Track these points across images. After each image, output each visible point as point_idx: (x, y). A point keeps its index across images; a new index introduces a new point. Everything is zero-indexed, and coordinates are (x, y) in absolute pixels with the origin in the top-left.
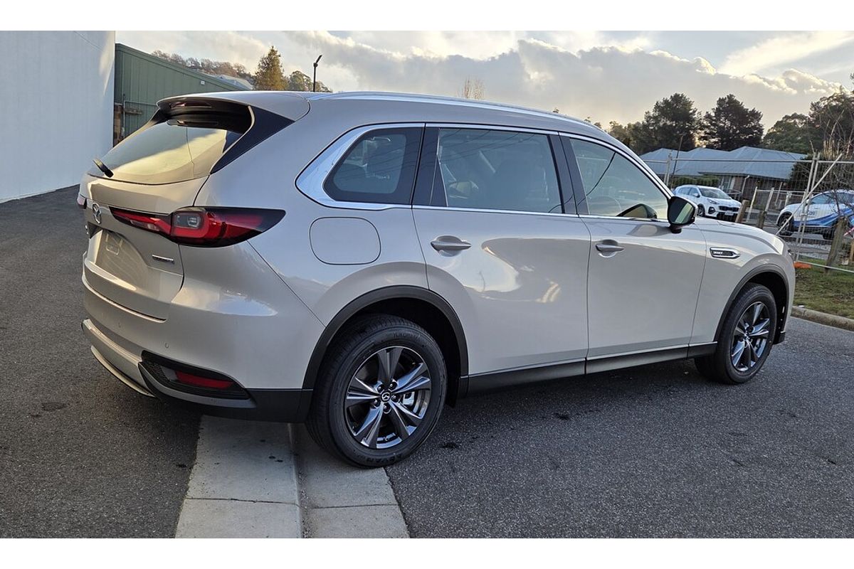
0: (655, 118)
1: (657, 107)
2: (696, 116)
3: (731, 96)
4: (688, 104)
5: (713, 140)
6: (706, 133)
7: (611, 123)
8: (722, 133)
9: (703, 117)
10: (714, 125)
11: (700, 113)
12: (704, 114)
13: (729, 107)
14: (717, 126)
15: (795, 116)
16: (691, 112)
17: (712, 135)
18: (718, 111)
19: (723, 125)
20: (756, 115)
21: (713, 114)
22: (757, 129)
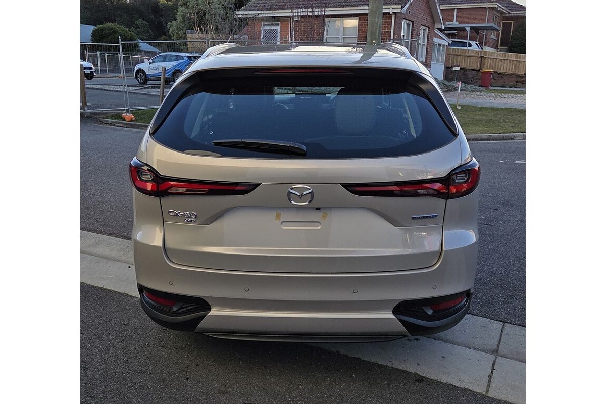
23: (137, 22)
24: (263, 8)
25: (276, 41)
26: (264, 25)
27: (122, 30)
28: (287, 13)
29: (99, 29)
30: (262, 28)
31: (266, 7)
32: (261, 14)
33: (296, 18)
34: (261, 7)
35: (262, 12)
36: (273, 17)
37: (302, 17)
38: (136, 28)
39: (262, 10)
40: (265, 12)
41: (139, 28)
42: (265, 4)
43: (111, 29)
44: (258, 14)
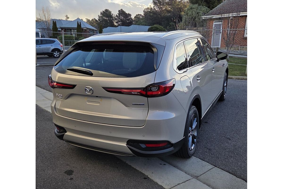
0: (101, 17)
1: (101, 13)
2: (113, 16)
3: (122, 9)
4: (110, 12)
5: (119, 23)
6: (117, 21)
7: (86, 19)
8: (122, 20)
9: (115, 16)
10: (119, 18)
11: (114, 15)
12: (115, 15)
13: (122, 12)
14: (120, 18)
15: (138, 15)
16: (111, 14)
17: (119, 21)
18: (119, 14)
19: (121, 18)
20: (130, 15)
21: (118, 15)
22: (131, 19)
23: (170, 24)
24: (215, 14)
25: (220, 29)
26: (215, 22)
27: (160, 28)
28: (226, 15)
29: (151, 28)
30: (214, 23)
31: (217, 13)
32: (213, 17)
33: (231, 18)
34: (214, 14)
35: (214, 16)
36: (219, 18)
37: (234, 17)
38: (170, 26)
39: (214, 15)
40: (216, 16)
41: (171, 26)
42: (216, 12)
43: (156, 27)
44: (212, 17)
